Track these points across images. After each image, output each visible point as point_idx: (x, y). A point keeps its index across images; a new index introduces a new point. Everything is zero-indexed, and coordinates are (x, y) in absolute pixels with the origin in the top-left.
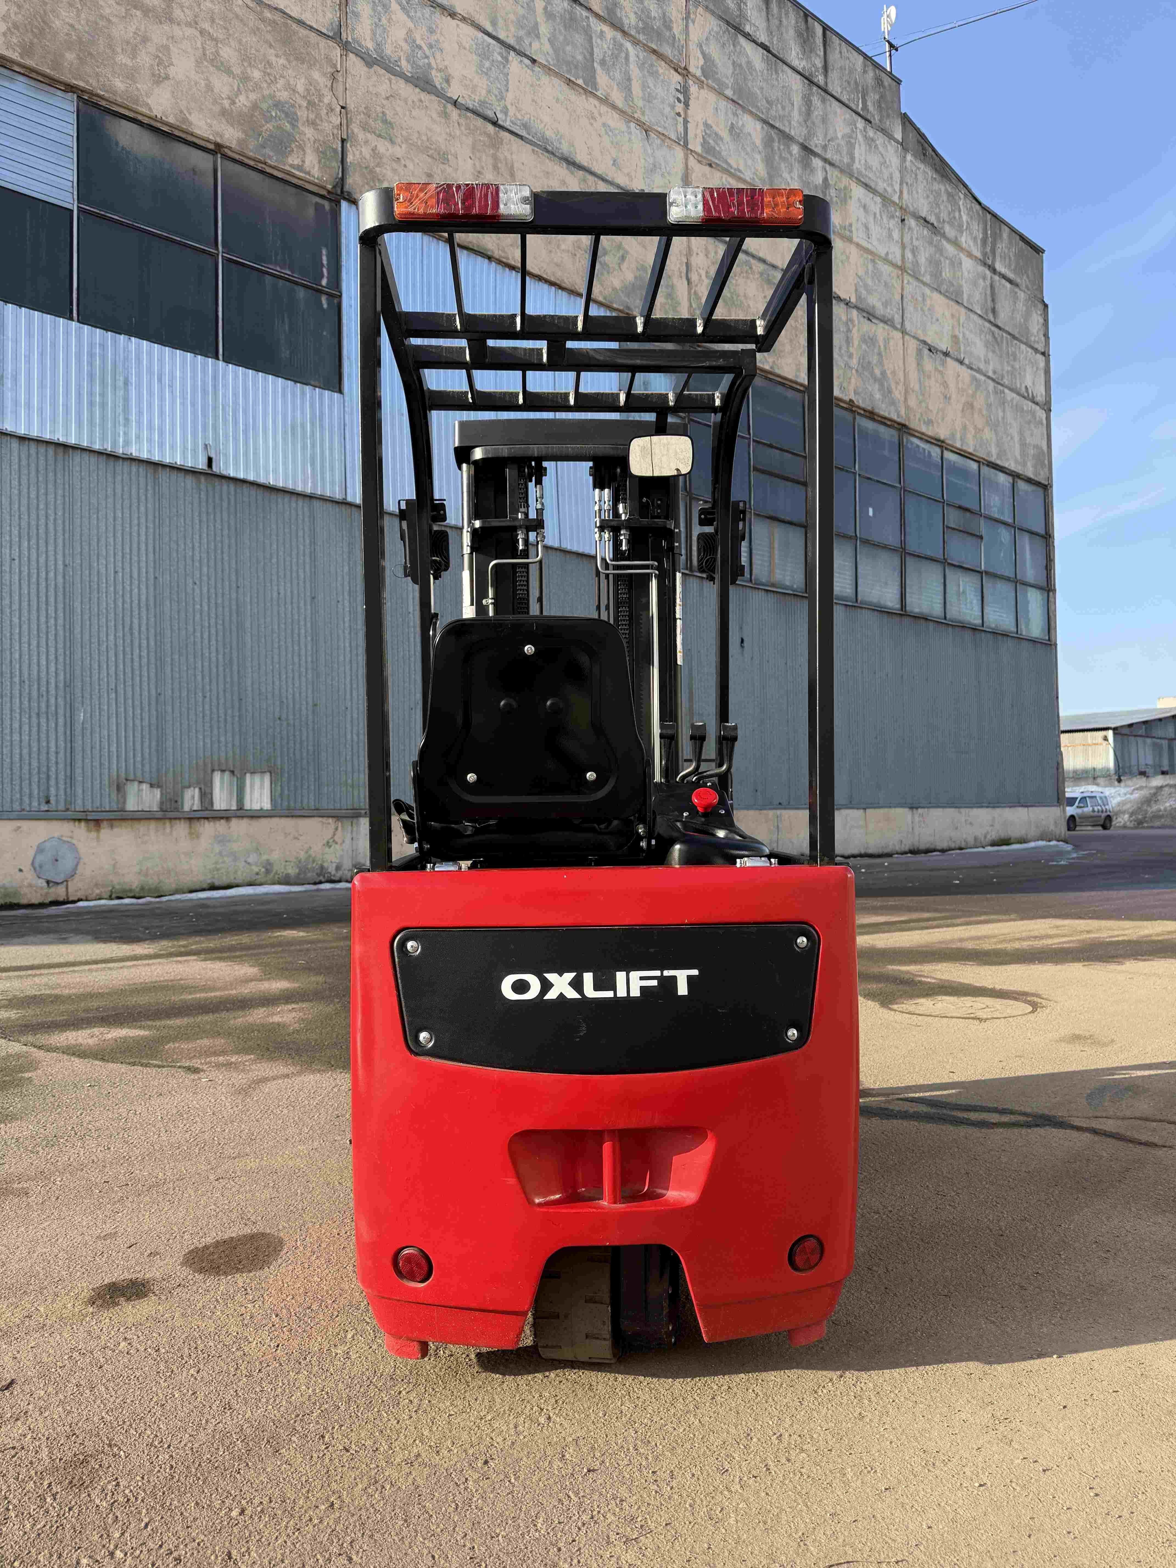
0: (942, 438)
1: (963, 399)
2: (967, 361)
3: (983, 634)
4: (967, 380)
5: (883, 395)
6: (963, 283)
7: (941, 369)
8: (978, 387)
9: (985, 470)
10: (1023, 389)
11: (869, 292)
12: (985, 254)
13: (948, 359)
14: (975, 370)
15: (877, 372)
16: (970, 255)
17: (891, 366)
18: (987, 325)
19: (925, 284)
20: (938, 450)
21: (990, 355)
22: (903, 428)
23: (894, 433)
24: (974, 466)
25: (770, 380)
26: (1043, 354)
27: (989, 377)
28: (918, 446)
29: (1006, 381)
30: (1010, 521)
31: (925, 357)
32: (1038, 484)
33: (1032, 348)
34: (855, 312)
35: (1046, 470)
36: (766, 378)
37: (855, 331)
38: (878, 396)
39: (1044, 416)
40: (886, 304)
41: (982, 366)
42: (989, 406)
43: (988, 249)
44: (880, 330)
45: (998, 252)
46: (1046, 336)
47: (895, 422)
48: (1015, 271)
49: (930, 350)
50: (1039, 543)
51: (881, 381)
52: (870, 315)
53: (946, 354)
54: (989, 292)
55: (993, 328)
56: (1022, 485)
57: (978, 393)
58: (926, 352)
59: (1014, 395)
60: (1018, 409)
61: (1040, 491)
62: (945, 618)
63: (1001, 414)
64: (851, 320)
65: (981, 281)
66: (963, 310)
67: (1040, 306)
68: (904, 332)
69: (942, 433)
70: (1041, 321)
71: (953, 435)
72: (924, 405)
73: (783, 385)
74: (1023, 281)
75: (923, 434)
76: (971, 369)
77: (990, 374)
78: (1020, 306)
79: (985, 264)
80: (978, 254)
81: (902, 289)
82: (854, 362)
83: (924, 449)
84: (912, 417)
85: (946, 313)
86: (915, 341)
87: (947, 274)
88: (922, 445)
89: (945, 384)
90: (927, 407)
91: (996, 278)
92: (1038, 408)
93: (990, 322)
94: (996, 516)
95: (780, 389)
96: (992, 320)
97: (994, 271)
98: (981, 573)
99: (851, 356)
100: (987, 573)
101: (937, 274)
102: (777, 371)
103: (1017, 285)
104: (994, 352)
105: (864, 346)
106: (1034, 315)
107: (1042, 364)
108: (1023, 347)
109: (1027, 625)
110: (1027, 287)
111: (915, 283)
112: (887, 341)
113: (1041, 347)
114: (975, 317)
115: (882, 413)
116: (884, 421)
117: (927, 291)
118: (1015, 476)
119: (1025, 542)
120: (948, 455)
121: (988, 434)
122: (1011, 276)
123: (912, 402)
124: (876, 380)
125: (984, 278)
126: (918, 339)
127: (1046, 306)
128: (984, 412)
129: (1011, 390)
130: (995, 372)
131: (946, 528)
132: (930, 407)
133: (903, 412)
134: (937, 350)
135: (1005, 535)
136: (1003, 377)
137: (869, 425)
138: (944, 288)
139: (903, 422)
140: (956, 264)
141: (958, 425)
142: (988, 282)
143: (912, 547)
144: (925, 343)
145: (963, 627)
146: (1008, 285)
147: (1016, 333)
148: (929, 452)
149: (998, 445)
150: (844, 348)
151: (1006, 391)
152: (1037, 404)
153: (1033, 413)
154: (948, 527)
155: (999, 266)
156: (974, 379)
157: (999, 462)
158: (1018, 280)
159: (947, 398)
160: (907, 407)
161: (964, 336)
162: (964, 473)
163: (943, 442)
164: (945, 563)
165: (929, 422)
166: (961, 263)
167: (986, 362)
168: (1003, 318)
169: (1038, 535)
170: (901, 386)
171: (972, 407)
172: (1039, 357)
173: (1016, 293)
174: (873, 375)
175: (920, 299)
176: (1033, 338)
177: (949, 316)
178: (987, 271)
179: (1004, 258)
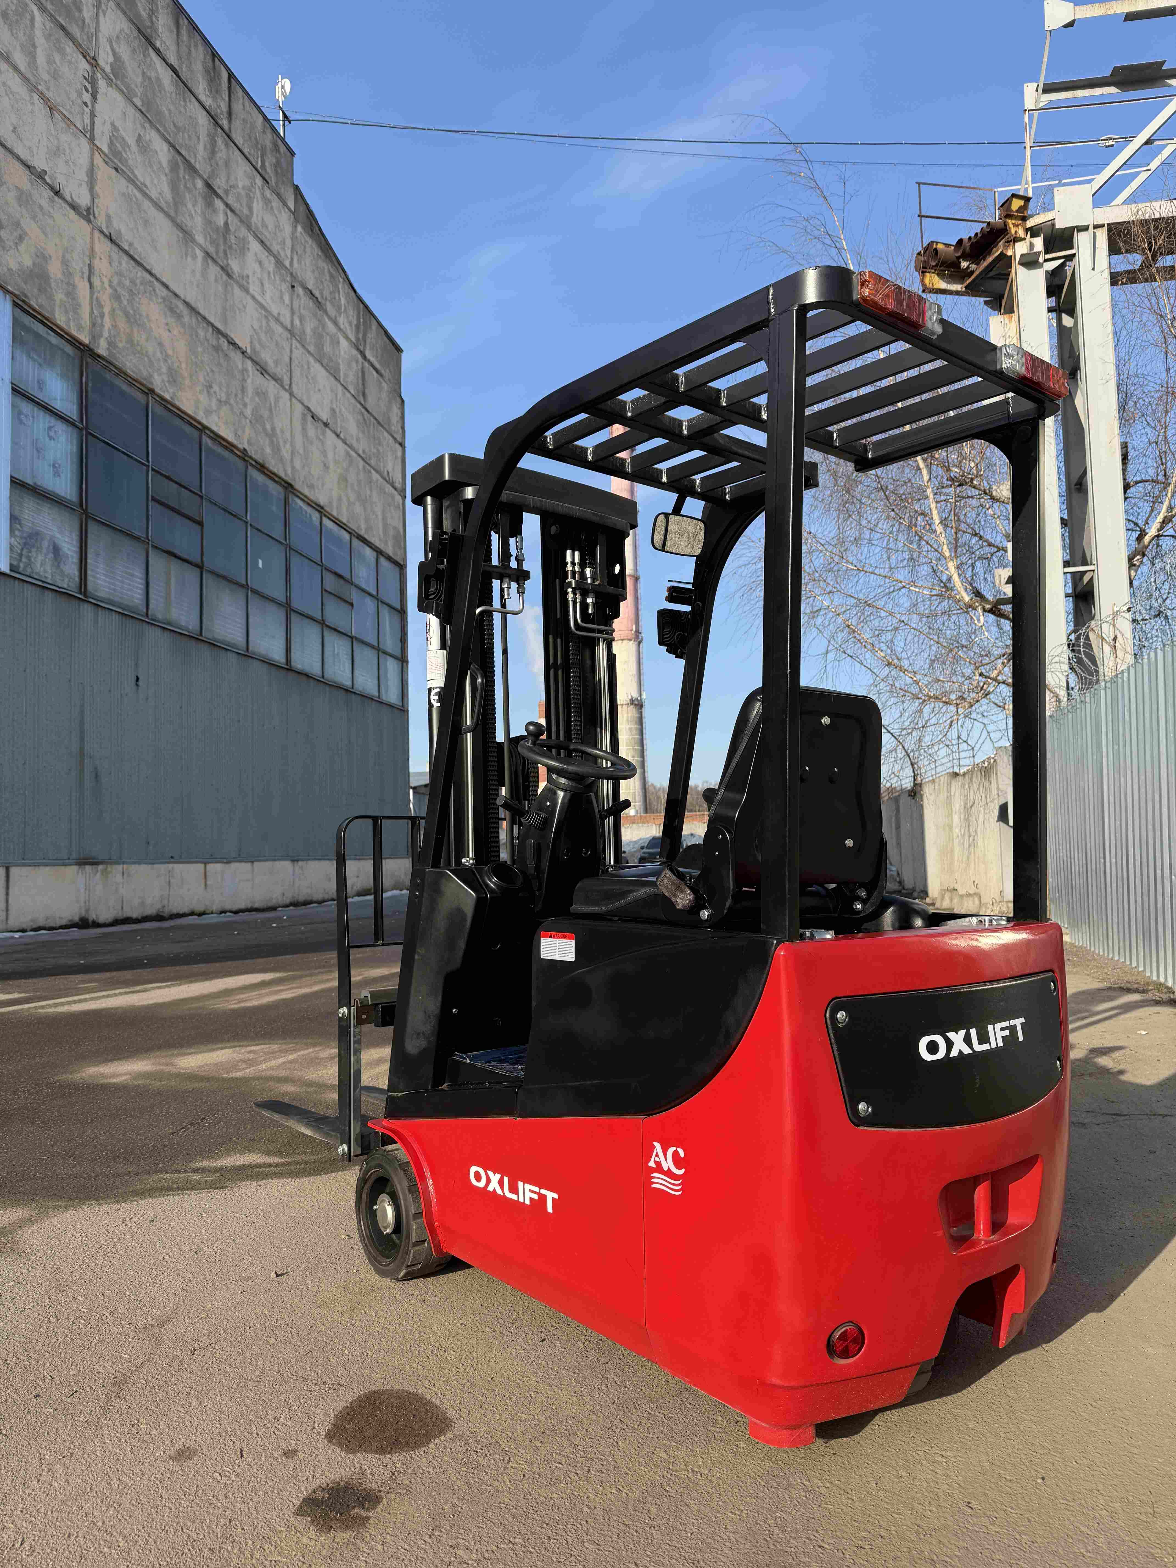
0: (322, 504)
1: (339, 471)
2: (342, 436)
3: (353, 696)
4: (343, 453)
5: (273, 450)
6: (340, 361)
7: (321, 437)
8: (351, 462)
9: (356, 542)
10: (386, 473)
11: (263, 346)
12: (358, 339)
13: (327, 429)
14: (349, 446)
15: (268, 427)
16: (347, 338)
17: (280, 425)
18: (359, 406)
19: (309, 352)
20: (317, 515)
21: (361, 435)
22: (288, 487)
23: (281, 489)
24: (346, 536)
25: (169, 410)
26: (401, 444)
27: (359, 455)
28: (301, 507)
29: (373, 462)
30: (374, 593)
31: (309, 423)
32: (394, 561)
33: (393, 437)
34: (249, 363)
35: (402, 550)
36: (166, 407)
37: (249, 381)
38: (268, 450)
39: (401, 502)
40: (276, 362)
41: (355, 444)
42: (359, 482)
43: (361, 336)
44: (271, 387)
45: (368, 341)
46: (403, 428)
47: (283, 480)
48: (380, 362)
49: (313, 417)
50: (397, 617)
51: (272, 435)
52: (263, 370)
53: (326, 425)
54: (360, 376)
55: (363, 410)
56: (384, 562)
57: (351, 469)
58: (310, 418)
59: (378, 476)
60: (381, 490)
61: (397, 569)
62: (323, 677)
63: (368, 492)
64: (246, 370)
65: (354, 364)
66: (340, 388)
67: (399, 400)
68: (292, 394)
69: (322, 500)
70: (400, 414)
71: (331, 503)
72: (307, 468)
73: (182, 418)
74: (386, 373)
75: (306, 496)
76: (346, 443)
77: (361, 452)
78: (384, 395)
79: (358, 349)
80: (353, 339)
81: (291, 351)
82: (248, 412)
83: (306, 512)
84: (297, 478)
85: (327, 386)
86: (301, 406)
87: (327, 349)
88: (305, 507)
89: (324, 453)
90: (309, 472)
91: (366, 365)
92: (396, 493)
93: (361, 404)
94: (364, 586)
95: (178, 422)
96: (363, 402)
97: (364, 357)
98: (351, 637)
99: (245, 405)
100: (356, 638)
101: (320, 346)
102: (177, 403)
103: (381, 375)
104: (363, 432)
105: (257, 399)
106: (394, 407)
107: (399, 454)
108: (386, 434)
109: (387, 691)
110: (389, 380)
111: (302, 350)
112: (277, 399)
113: (398, 437)
114: (350, 396)
115: (271, 468)
116: (272, 476)
117: (311, 360)
118: (379, 552)
119: (385, 613)
120: (326, 521)
121: (358, 508)
122: (378, 366)
123: (298, 464)
124: (267, 434)
125: (357, 362)
126: (302, 404)
127: (403, 401)
128: (356, 488)
129: (377, 472)
130: (364, 452)
131: (324, 590)
132: (313, 472)
133: (289, 472)
134: (319, 419)
135: (370, 604)
136: (370, 459)
137: (260, 478)
138: (325, 361)
139: (290, 481)
140: (336, 343)
141: (335, 494)
142: (360, 367)
143: (296, 604)
144: (309, 409)
145: (338, 687)
146: (374, 373)
147: (380, 419)
148: (310, 516)
149: (367, 520)
150: (240, 396)
151: (373, 472)
152: (396, 489)
153: (393, 498)
154: (326, 591)
155: (368, 354)
156: (348, 454)
157: (366, 536)
158: (383, 372)
159: (326, 467)
160: (293, 468)
161: (340, 411)
162: (338, 541)
163: (322, 508)
164: (323, 624)
165: (311, 487)
166: (338, 342)
167: (357, 440)
168: (371, 403)
169: (395, 609)
170: (288, 446)
171: (346, 480)
172: (397, 446)
173: (381, 383)
174: (265, 430)
175: (306, 367)
176: (393, 428)
177: (328, 389)
178: (359, 356)
179: (372, 349)
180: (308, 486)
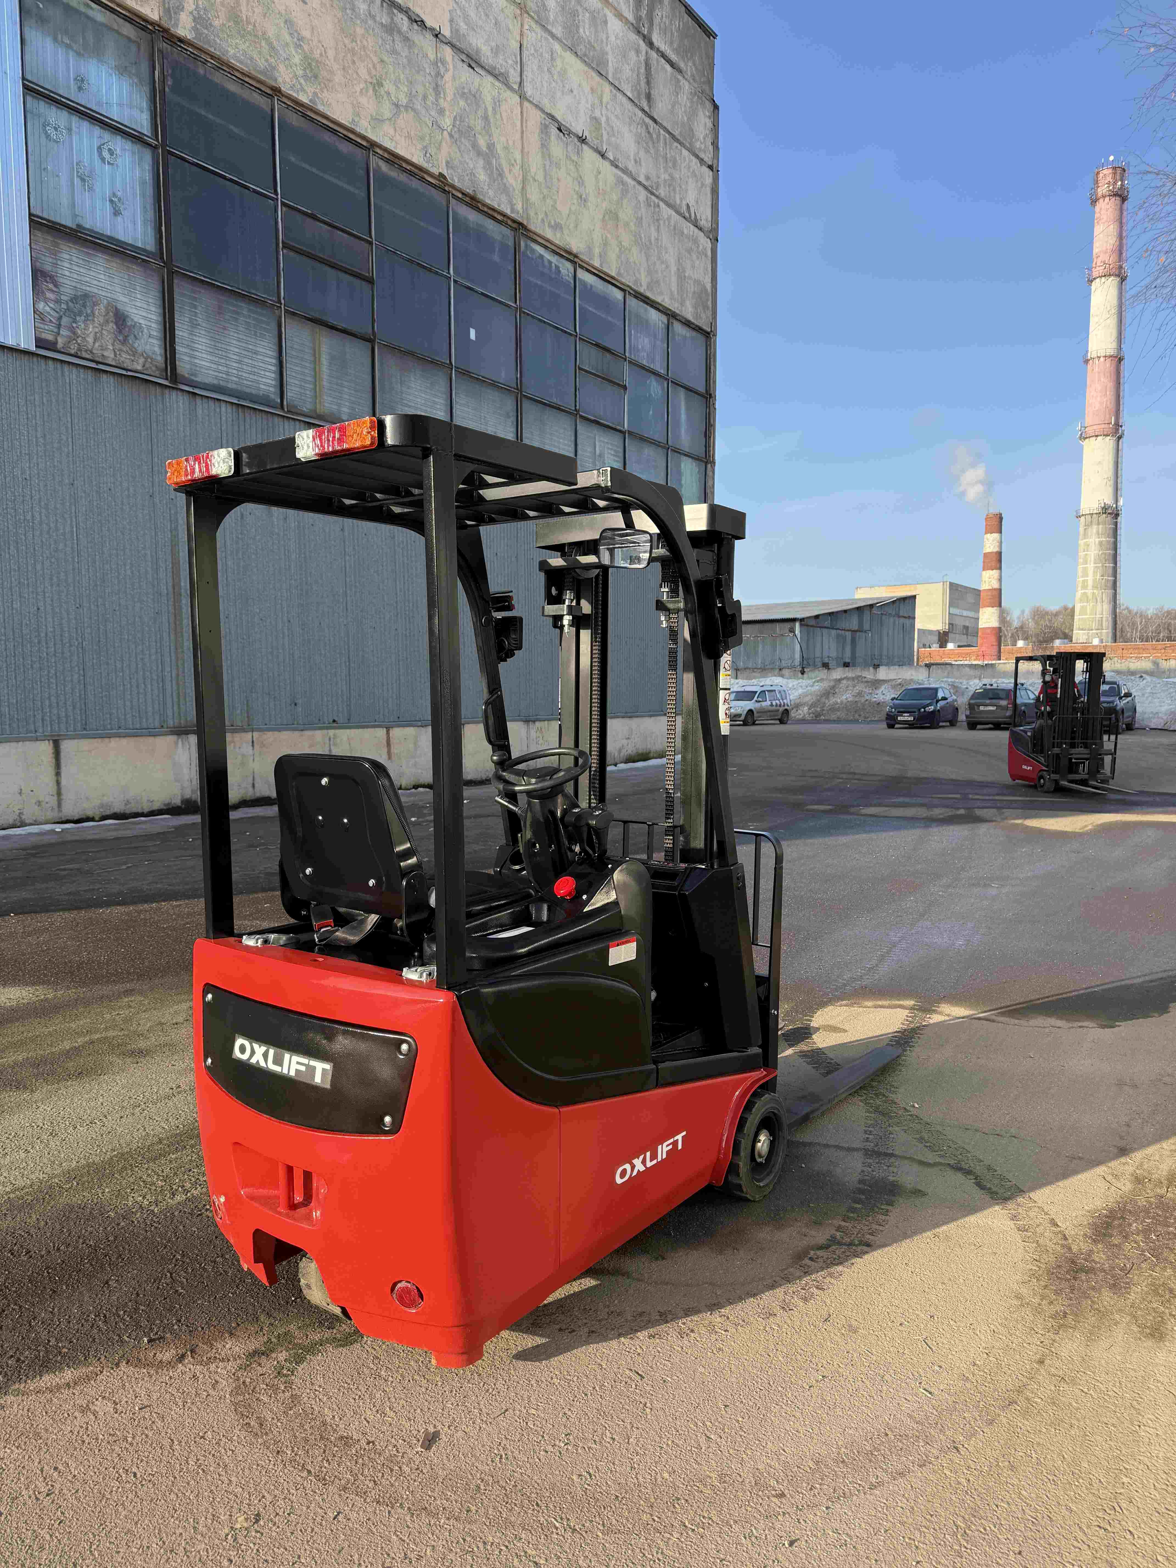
0: (575, 251)
1: (605, 205)
2: (609, 155)
4: (611, 179)
5: (490, 176)
6: (608, 49)
7: (575, 158)
8: (625, 192)
9: (632, 302)
10: (685, 208)
11: (472, 27)
12: (639, 19)
13: (585, 147)
14: (621, 169)
15: (482, 143)
16: (620, 16)
17: (503, 139)
18: (640, 113)
19: (553, 36)
20: (569, 265)
21: (642, 154)
22: (519, 228)
23: (508, 232)
24: (618, 295)
25: (312, 120)
26: (710, 167)
27: (640, 183)
28: (541, 257)
29: (662, 192)
30: (663, 371)
31: (553, 138)
32: (698, 329)
33: (697, 157)
34: (448, 51)
35: (709, 313)
36: (304, 116)
37: (448, 77)
38: (482, 176)
39: (709, 245)
40: (496, 51)
41: (631, 166)
42: (640, 220)
43: (644, 13)
44: (488, 87)
45: (657, 21)
46: (715, 145)
47: (508, 218)
48: (677, 51)
49: (560, 130)
50: (698, 402)
51: (488, 155)
52: (472, 61)
53: (583, 140)
54: (643, 70)
55: (647, 120)
56: (678, 327)
57: (625, 201)
58: (554, 131)
59: (671, 212)
60: (677, 232)
61: (701, 339)
63: (654, 234)
64: (443, 62)
65: (632, 54)
66: (607, 88)
67: (709, 105)
68: (523, 97)
69: (576, 245)
70: (710, 125)
71: (590, 249)
72: (549, 202)
73: (334, 132)
74: (688, 67)
75: (548, 240)
76: (617, 167)
77: (642, 179)
78: (684, 98)
79: (639, 32)
80: (631, 18)
81: (522, 35)
82: (447, 122)
83: (550, 262)
84: (532, 214)
85: (584, 84)
86: (539, 113)
87: (585, 31)
88: (548, 256)
89: (581, 182)
90: (554, 207)
91: (654, 55)
92: (701, 234)
93: (643, 110)
94: (645, 362)
95: (327, 137)
96: (646, 108)
97: (651, 45)
98: (622, 432)
99: (441, 112)
100: (631, 433)
101: (572, 28)
102: (321, 108)
103: (680, 71)
104: (647, 151)
105: (462, 103)
106: (701, 113)
107: (709, 180)
108: (685, 153)
110: (693, 76)
111: (538, 30)
112: (497, 103)
113: (708, 157)
114: (624, 100)
115: (488, 201)
116: (491, 213)
117: (557, 47)
118: (671, 315)
119: (681, 399)
120: (582, 275)
121: (636, 255)
122: (673, 57)
123: (534, 195)
124: (479, 153)
125: (638, 52)
126: (543, 111)
127: (716, 107)
128: (633, 228)
129: (669, 205)
130: (648, 178)
131: (578, 369)
132: (559, 206)
133: (519, 207)
134: (570, 132)
135: (655, 388)
136: (659, 186)
137: (471, 216)
138: (581, 49)
139: (520, 220)
140: (599, 22)
141: (597, 237)
142: (642, 58)
143: (530, 390)
144: (553, 118)
146: (668, 67)
147: (676, 133)
148: (557, 267)
149: (649, 272)
150: (431, 98)
151: (661, 204)
152: (701, 229)
153: (696, 241)
154: (580, 369)
155: (656, 39)
156: (619, 180)
157: (649, 294)
158: (682, 65)
159: (583, 200)
160: (526, 201)
161: (607, 121)
162: (604, 302)
163: (576, 256)
164: (575, 414)
165: (557, 227)
166: (606, 22)
167: (636, 161)
168: (661, 109)
169: (696, 393)
170: (517, 169)
171: (617, 218)
172: (705, 170)
173: (678, 81)
174: (475, 145)
175: (547, 56)
176: (698, 145)
177: (587, 89)
178: (641, 42)
179: (664, 31)
180: (550, 226)
